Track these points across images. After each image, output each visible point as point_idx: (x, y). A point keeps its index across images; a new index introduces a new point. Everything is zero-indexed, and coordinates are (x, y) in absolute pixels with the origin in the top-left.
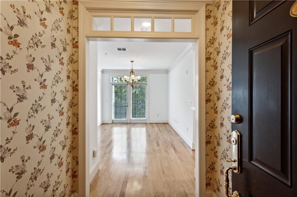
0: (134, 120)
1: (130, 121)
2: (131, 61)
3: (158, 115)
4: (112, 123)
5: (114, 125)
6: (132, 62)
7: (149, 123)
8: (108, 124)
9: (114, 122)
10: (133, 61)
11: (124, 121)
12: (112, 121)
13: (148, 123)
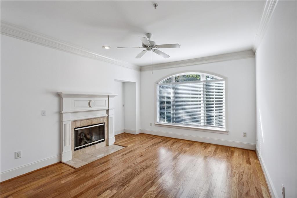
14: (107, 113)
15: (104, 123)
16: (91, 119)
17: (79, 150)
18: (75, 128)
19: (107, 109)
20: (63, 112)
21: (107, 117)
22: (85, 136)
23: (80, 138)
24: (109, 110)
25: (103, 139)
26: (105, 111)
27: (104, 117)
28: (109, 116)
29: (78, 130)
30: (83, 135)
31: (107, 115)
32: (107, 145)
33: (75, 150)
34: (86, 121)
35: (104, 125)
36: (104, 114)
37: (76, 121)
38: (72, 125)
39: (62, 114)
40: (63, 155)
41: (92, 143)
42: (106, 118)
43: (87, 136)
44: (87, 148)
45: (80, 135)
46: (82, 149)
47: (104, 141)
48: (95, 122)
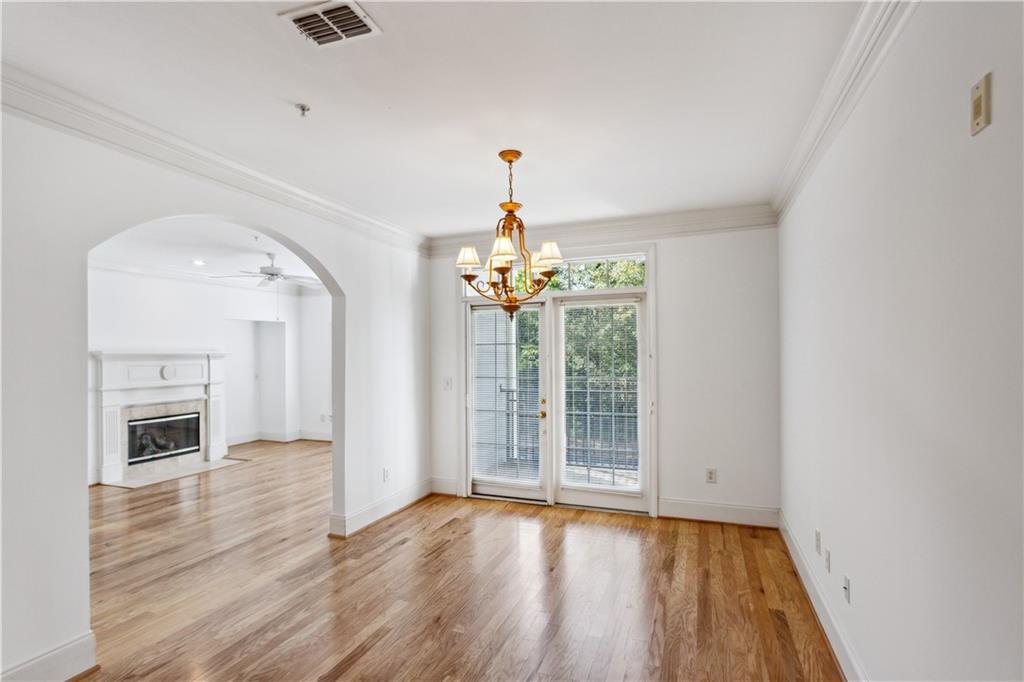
0: (575, 490)
1: (556, 496)
2: (503, 154)
3: (711, 476)
4: (470, 494)
5: (481, 505)
6: (510, 155)
7: (659, 518)
8: (454, 497)
9: (480, 490)
10: (517, 154)
11: (528, 489)
12: (474, 485)
13: (653, 514)
14: (206, 393)
15: (198, 413)
16: (166, 403)
17: (139, 465)
18: (130, 421)
19: (206, 383)
20: (103, 388)
21: (206, 401)
22: (154, 441)
23: (141, 444)
24: (211, 386)
25: (197, 448)
26: (202, 389)
27: (197, 400)
28: (211, 399)
29: (135, 426)
30: (147, 439)
31: (205, 397)
32: (206, 459)
33: (130, 464)
34: (154, 407)
35: (198, 417)
36: (200, 393)
37: (131, 407)
38: (122, 414)
39: (101, 392)
40: (104, 470)
41: (168, 453)
42: (203, 402)
43: (158, 440)
44: (156, 462)
45: (141, 438)
46: (145, 464)
47: (198, 450)
48: (175, 410)
